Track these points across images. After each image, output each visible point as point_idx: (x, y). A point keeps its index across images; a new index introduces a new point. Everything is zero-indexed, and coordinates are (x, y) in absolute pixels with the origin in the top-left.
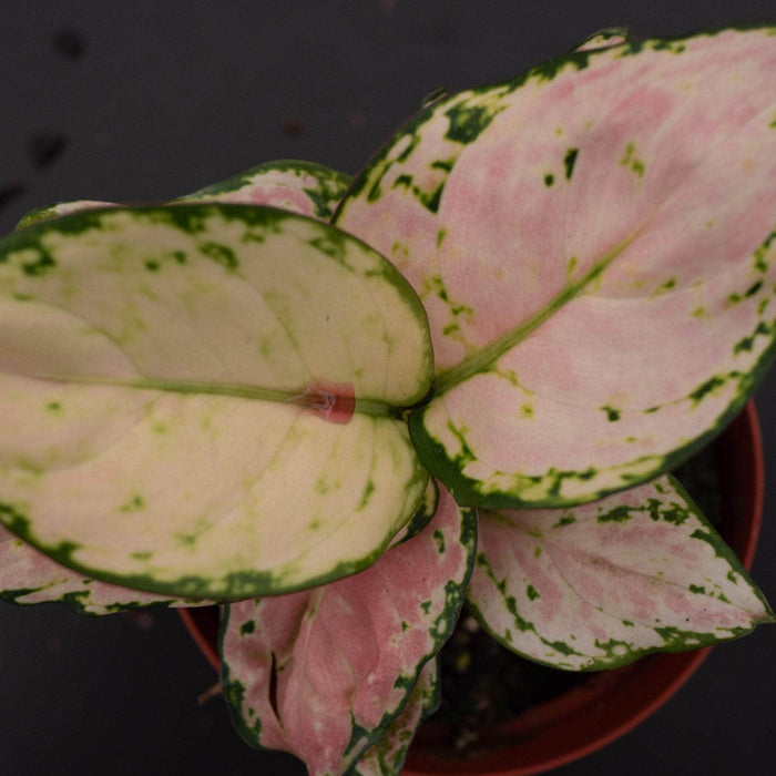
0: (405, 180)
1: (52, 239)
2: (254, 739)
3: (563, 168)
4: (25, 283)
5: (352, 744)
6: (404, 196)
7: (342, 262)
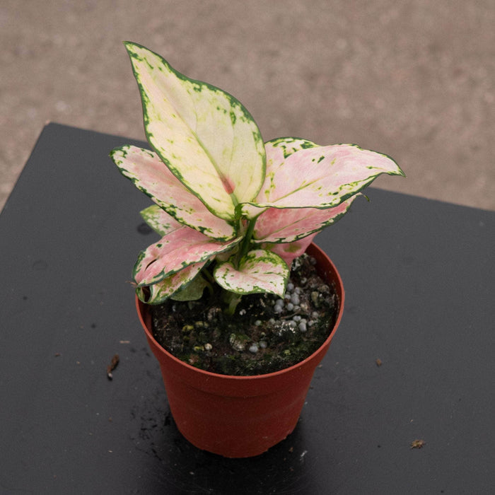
0: (284, 147)
1: (204, 87)
2: (134, 274)
3: (319, 159)
4: (192, 90)
5: (158, 276)
6: (282, 150)
7: (256, 144)
